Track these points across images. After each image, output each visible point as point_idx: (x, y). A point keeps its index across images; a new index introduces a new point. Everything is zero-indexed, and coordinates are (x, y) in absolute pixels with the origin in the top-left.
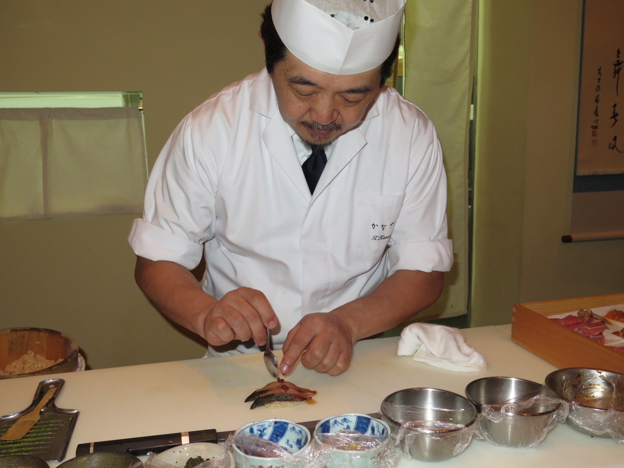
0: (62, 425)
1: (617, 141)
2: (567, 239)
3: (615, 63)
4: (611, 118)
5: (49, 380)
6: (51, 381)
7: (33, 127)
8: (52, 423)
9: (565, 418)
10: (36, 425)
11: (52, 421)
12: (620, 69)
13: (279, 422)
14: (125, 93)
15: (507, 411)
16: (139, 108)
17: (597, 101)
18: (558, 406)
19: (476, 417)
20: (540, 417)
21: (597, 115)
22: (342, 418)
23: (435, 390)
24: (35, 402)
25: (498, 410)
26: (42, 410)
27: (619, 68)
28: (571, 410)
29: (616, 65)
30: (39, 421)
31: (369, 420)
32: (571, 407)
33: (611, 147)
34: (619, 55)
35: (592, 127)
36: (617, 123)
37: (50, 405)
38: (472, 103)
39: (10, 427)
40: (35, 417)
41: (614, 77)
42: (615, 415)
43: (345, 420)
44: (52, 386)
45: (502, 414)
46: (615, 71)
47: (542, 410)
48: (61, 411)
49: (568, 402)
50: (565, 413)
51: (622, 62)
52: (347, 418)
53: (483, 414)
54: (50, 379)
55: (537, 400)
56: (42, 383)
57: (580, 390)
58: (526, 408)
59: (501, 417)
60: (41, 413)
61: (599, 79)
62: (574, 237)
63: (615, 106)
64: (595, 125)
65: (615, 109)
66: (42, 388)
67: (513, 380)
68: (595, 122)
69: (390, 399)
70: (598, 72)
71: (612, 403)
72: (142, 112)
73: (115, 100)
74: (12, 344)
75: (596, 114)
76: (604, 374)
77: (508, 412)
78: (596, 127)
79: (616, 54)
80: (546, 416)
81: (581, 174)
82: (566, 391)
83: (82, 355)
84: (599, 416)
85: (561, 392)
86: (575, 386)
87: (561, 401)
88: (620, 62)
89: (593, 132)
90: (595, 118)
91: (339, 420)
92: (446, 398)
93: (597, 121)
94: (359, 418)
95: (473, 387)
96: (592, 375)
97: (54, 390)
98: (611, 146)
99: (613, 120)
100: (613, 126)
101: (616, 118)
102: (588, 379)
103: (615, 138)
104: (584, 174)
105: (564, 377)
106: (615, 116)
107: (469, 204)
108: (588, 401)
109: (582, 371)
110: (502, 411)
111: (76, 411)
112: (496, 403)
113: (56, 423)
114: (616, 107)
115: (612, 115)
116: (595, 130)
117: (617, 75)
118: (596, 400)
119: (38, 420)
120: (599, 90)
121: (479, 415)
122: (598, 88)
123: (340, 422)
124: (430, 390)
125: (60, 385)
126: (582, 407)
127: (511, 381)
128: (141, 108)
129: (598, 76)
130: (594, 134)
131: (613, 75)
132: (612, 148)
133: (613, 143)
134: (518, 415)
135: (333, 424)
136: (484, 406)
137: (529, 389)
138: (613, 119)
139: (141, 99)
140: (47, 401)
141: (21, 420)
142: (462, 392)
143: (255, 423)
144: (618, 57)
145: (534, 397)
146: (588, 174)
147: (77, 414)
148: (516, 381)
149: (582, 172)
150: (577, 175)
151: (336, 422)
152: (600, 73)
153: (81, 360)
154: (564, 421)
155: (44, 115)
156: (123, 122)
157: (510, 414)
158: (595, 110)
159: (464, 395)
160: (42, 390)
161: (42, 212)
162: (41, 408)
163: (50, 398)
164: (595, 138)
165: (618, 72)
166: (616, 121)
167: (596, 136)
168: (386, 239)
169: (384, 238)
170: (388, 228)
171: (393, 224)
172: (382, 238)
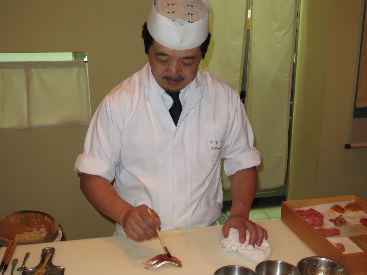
2: (348, 146)
5: (47, 248)
7: (21, 73)
11: (52, 273)
16: (85, 61)
24: (43, 261)
37: (50, 263)
40: (43, 270)
44: (49, 251)
48: (55, 267)
56: (44, 250)
60: (46, 267)
62: (352, 145)
66: (44, 252)
72: (87, 63)
73: (68, 57)
74: (22, 219)
81: (358, 107)
97: (50, 254)
104: (361, 107)
111: (63, 267)
113: (54, 274)
119: (45, 272)
125: (53, 250)
139: (86, 55)
140: (48, 261)
146: (363, 107)
147: (64, 269)
149: (359, 105)
150: (356, 107)
153: (60, 231)
155: (27, 66)
156: (75, 70)
161: (26, 125)
162: (45, 264)
163: (49, 259)
168: (218, 149)
169: (217, 149)
170: (219, 143)
171: (222, 141)
172: (216, 148)
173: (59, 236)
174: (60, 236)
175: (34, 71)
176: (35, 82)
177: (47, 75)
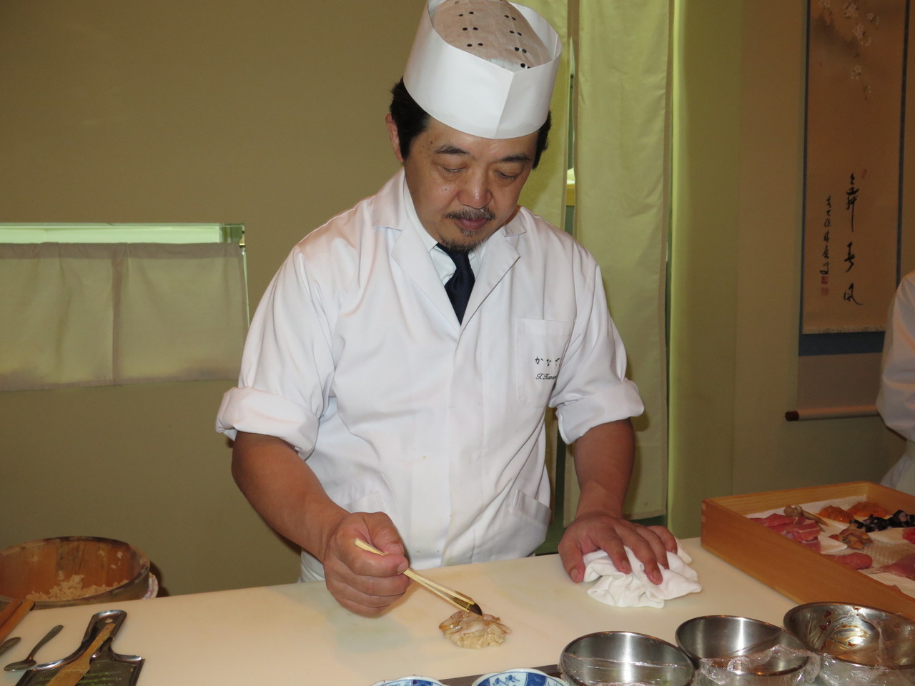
0: (120, 679)
1: (854, 289)
2: (792, 416)
3: (849, 192)
4: (846, 260)
5: (106, 612)
6: (108, 613)
7: (103, 268)
8: (107, 676)
9: (814, 676)
10: (83, 678)
11: (107, 673)
12: (855, 199)
13: (420, 681)
14: (224, 226)
15: (735, 668)
16: (241, 244)
17: (826, 239)
18: (806, 661)
19: (693, 676)
20: (781, 677)
21: (827, 257)
22: (507, 675)
23: (634, 635)
24: (85, 645)
25: (722, 666)
26: (94, 656)
27: (854, 197)
28: (822, 666)
29: (849, 194)
30: (88, 672)
31: (544, 678)
32: (822, 660)
33: (846, 298)
34: (854, 181)
35: (821, 272)
36: (853, 267)
37: (106, 648)
39: (48, 681)
40: (83, 667)
41: (848, 208)
42: (884, 674)
43: (510, 678)
44: (109, 621)
45: (730, 672)
46: (849, 201)
47: (781, 666)
48: (119, 658)
49: (818, 654)
50: (814, 670)
51: (857, 190)
52: (513, 675)
53: (703, 671)
54: (107, 610)
55: (776, 652)
56: (95, 617)
57: (830, 634)
58: (763, 663)
59: (727, 677)
60: (92, 660)
61: (828, 212)
62: (801, 413)
63: (850, 245)
64: (825, 269)
65: (850, 250)
66: (96, 623)
67: (742, 620)
68: (824, 265)
69: (572, 648)
70: (827, 202)
71: (878, 656)
72: (244, 249)
73: (210, 234)
74: (62, 558)
75: (826, 255)
76: (863, 611)
77: (737, 669)
78: (826, 273)
79: (850, 180)
80: (789, 676)
81: (808, 332)
82: (811, 635)
83: (153, 573)
84: (861, 674)
85: (806, 637)
86: (823, 628)
87: (809, 654)
88: (855, 190)
89: (823, 278)
90: (825, 260)
91: (503, 678)
92: (650, 648)
93: (827, 264)
94: (530, 675)
95: (685, 630)
96: (846, 613)
97: (110, 627)
98: (847, 296)
99: (848, 264)
100: (848, 271)
101: (853, 260)
102: (842, 618)
103: (852, 287)
104: (812, 332)
105: (809, 615)
106: (850, 258)
108: (845, 653)
109: (832, 607)
110: (730, 668)
111: (140, 659)
112: (719, 655)
113: (112, 676)
114: (852, 247)
115: (847, 257)
116: (826, 275)
117: (851, 206)
118: (855, 652)
120: (828, 225)
121: (696, 673)
122: (828, 223)
123: (504, 680)
124: (629, 635)
125: (120, 619)
126: (837, 661)
127: (738, 621)
128: (243, 244)
129: (827, 208)
130: (824, 281)
131: (847, 206)
132: (849, 298)
133: (849, 292)
134: (751, 674)
135: (493, 684)
136: (704, 660)
137: (764, 635)
138: (848, 262)
139: (243, 232)
140: (101, 643)
141: (63, 672)
142: (671, 638)
143: (386, 682)
144: (852, 183)
145: (772, 647)
146: (818, 332)
147: (141, 663)
148: (745, 622)
149: (810, 329)
150: (804, 333)
151: (498, 681)
152: (829, 204)
153: (153, 582)
154: (813, 680)
155: (117, 252)
156: (219, 262)
157: (739, 672)
158: (824, 250)
159: (675, 643)
160: (96, 626)
161: (110, 376)
162: (92, 653)
163: (106, 638)
164: (824, 286)
165: (853, 203)
166: (852, 264)
167: (826, 283)
168: (551, 380)
169: (549, 378)
170: (553, 364)
171: (559, 361)
172: (547, 377)
173: (149, 593)
174: (152, 594)
175: (131, 263)
177: (158, 272)
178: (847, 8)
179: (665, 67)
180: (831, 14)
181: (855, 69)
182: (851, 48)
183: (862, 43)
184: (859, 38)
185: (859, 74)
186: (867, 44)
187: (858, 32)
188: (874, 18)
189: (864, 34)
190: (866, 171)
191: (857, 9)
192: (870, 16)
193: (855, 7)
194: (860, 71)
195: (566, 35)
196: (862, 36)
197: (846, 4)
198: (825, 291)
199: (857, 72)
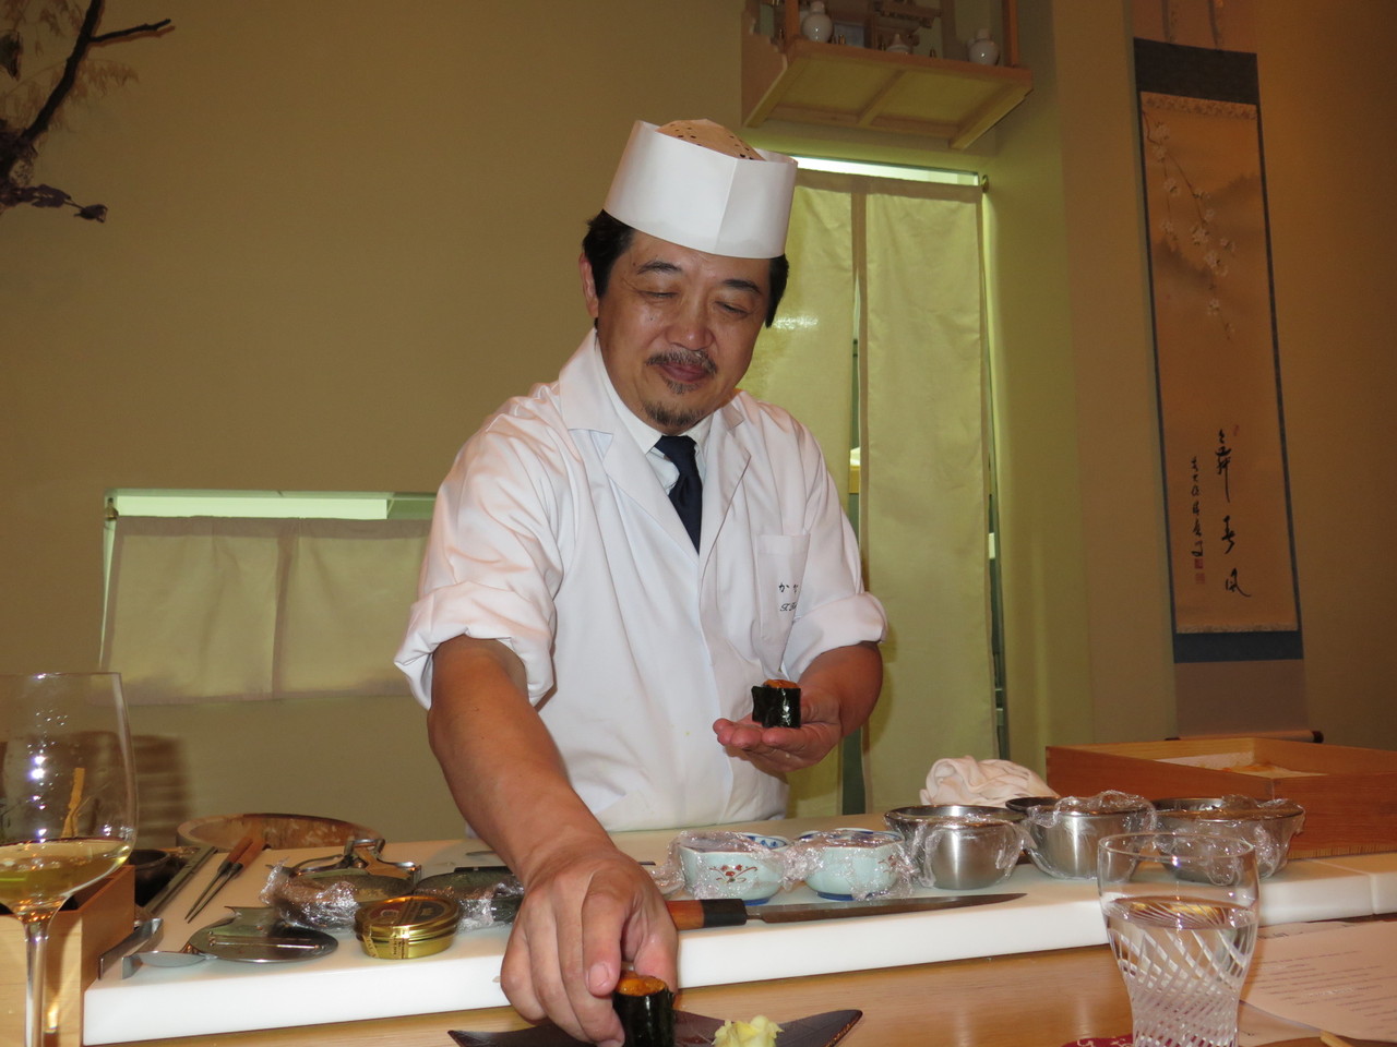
1: (1238, 576)
3: (1219, 452)
4: (1223, 539)
7: (267, 550)
12: (1227, 462)
17: (1196, 510)
21: (1199, 534)
27: (1226, 459)
29: (1219, 455)
34: (1224, 439)
35: (1193, 552)
36: (1233, 547)
38: (991, 531)
41: (1220, 473)
46: (1220, 464)
51: (1230, 450)
61: (1195, 476)
63: (1227, 519)
64: (1198, 549)
65: (1227, 525)
68: (1197, 544)
70: (1192, 465)
75: (1197, 531)
78: (1200, 554)
79: (1219, 438)
81: (1183, 632)
88: (1227, 449)
89: (1196, 561)
90: (1198, 538)
93: (1200, 543)
98: (1229, 586)
99: (1227, 543)
100: (1227, 552)
101: (1232, 539)
103: (1234, 573)
104: (1189, 631)
106: (1229, 535)
107: (999, 705)
114: (1229, 521)
115: (1224, 534)
116: (1199, 558)
117: (1223, 470)
120: (1197, 494)
122: (1196, 491)
129: (1193, 473)
130: (1198, 565)
131: (1218, 470)
132: (1232, 588)
133: (1232, 579)
138: (1226, 541)
144: (1222, 442)
146: (1196, 631)
149: (1187, 626)
150: (1178, 632)
152: (1195, 467)
158: (1194, 526)
161: (268, 688)
164: (1200, 571)
165: (1225, 466)
166: (1233, 544)
167: (1201, 567)
172: (793, 606)
175: (303, 543)
176: (305, 575)
177: (336, 554)
178: (1194, 232)
179: (978, 308)
180: (1175, 239)
181: (1211, 303)
182: (1204, 279)
183: (1217, 273)
184: (1212, 267)
185: (1217, 309)
186: (1224, 274)
187: (1211, 259)
188: (1228, 244)
189: (1218, 262)
190: (1237, 427)
191: (1207, 234)
192: (1224, 242)
193: (1204, 231)
194: (1217, 306)
195: (851, 268)
196: (1215, 265)
197: (1192, 229)
198: (1201, 578)
199: (1215, 306)
